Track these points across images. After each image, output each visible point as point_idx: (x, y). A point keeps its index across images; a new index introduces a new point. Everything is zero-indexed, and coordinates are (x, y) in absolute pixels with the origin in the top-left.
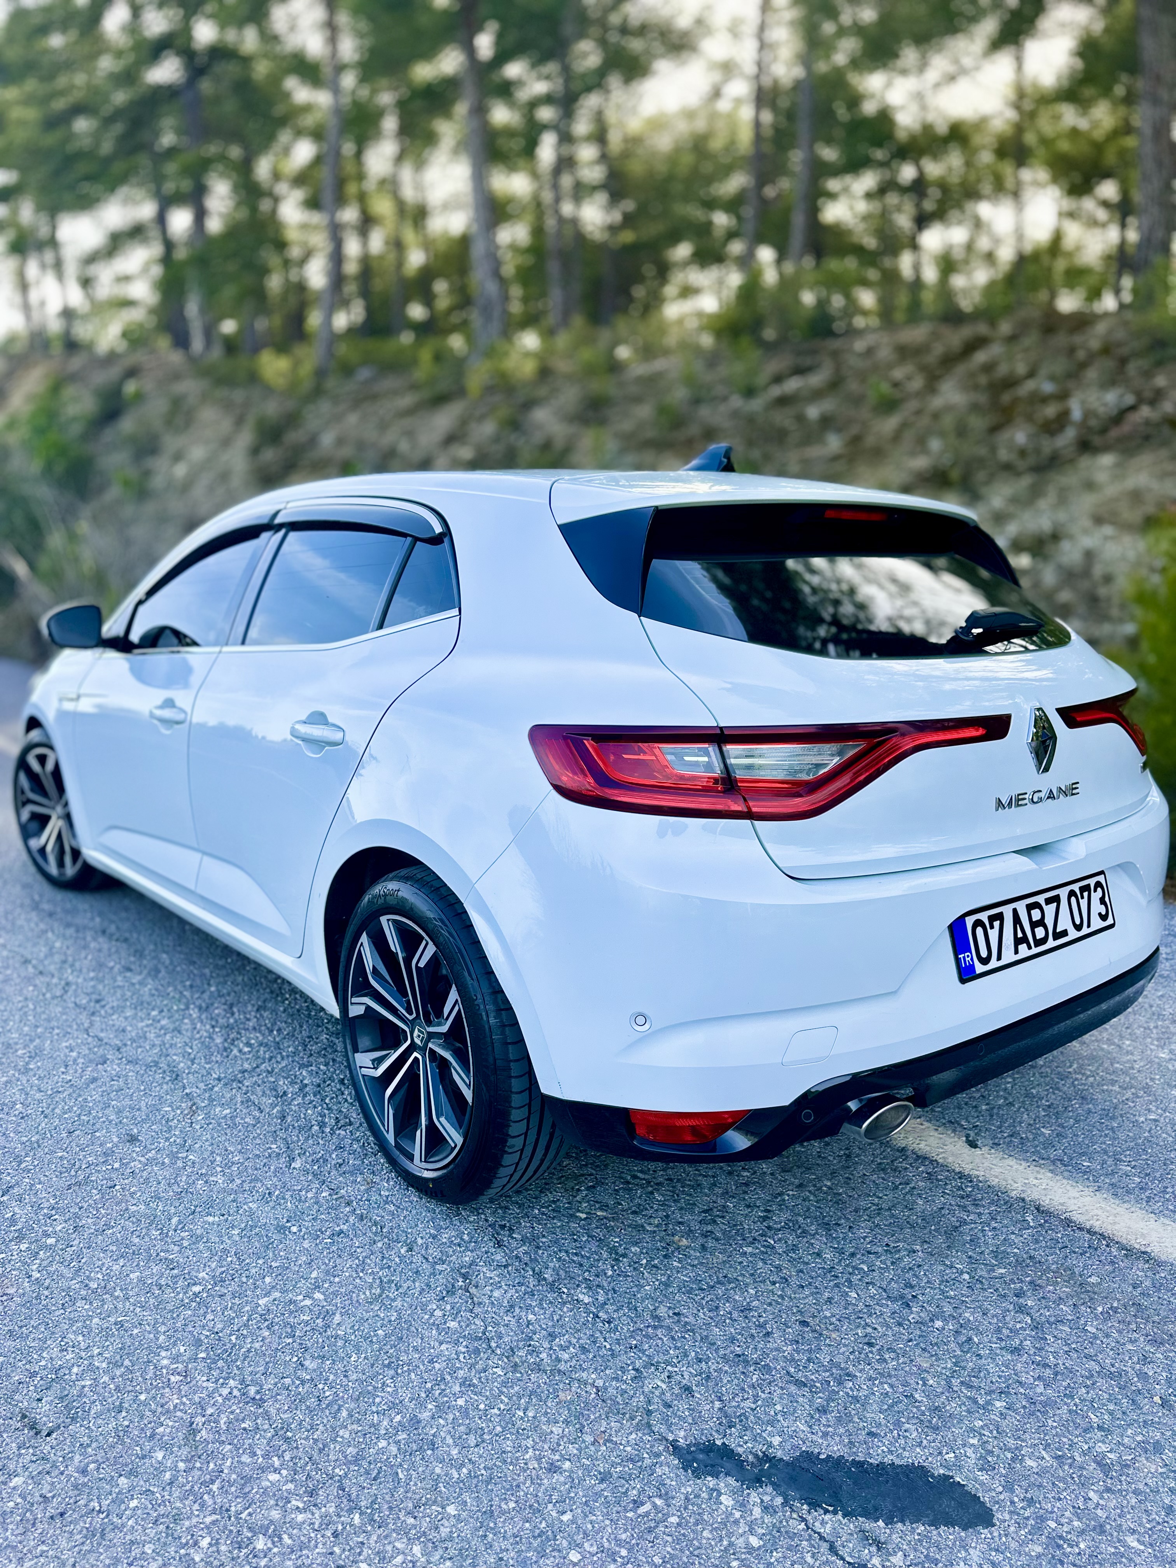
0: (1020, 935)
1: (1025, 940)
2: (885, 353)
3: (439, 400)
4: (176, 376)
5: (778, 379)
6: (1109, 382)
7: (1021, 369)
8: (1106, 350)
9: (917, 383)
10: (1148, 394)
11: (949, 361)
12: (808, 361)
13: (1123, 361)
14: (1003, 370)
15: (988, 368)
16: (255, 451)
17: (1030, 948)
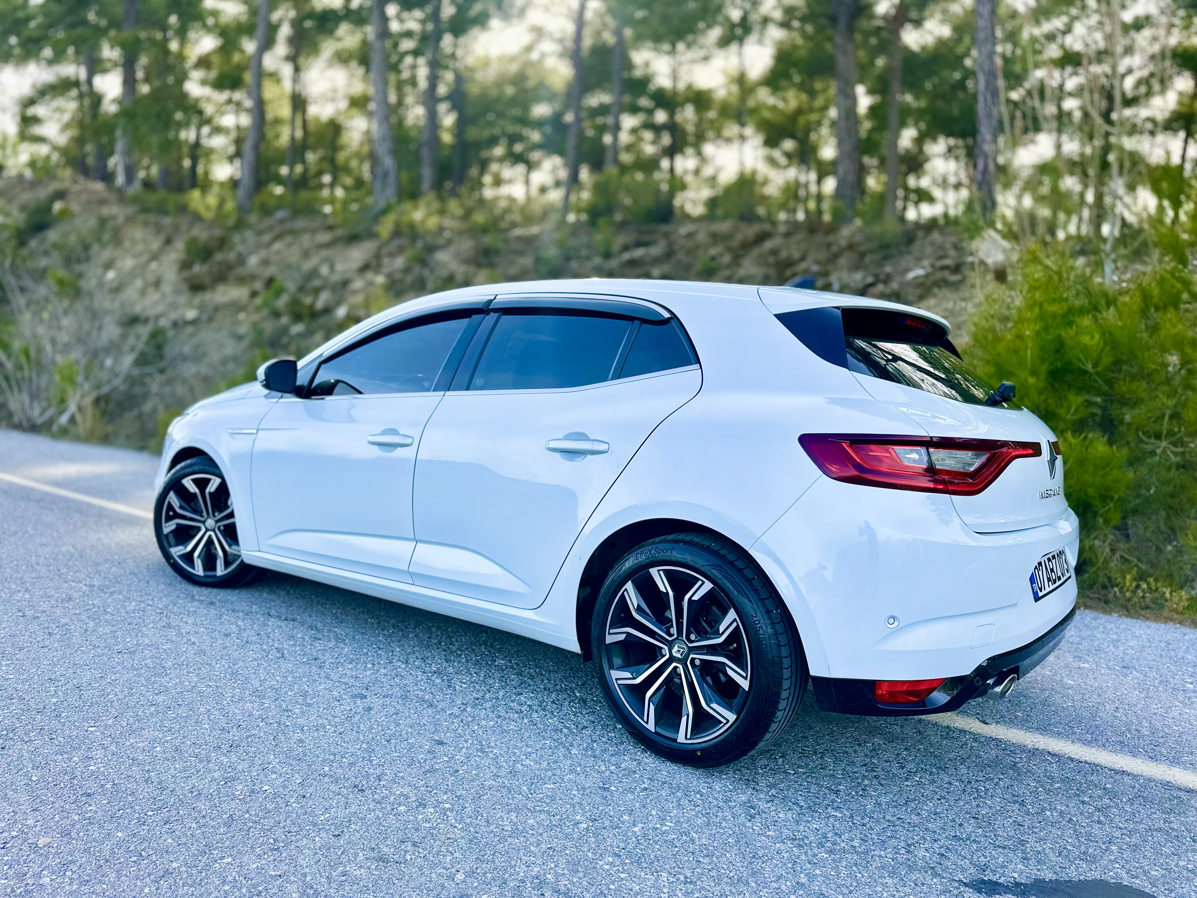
2: (702, 237)
3: (353, 239)
4: (103, 202)
5: (626, 248)
6: (856, 267)
7: (796, 255)
8: (851, 247)
9: (726, 259)
10: (882, 277)
11: (747, 246)
12: (646, 238)
13: (862, 255)
14: (783, 255)
15: (775, 252)
16: (185, 265)
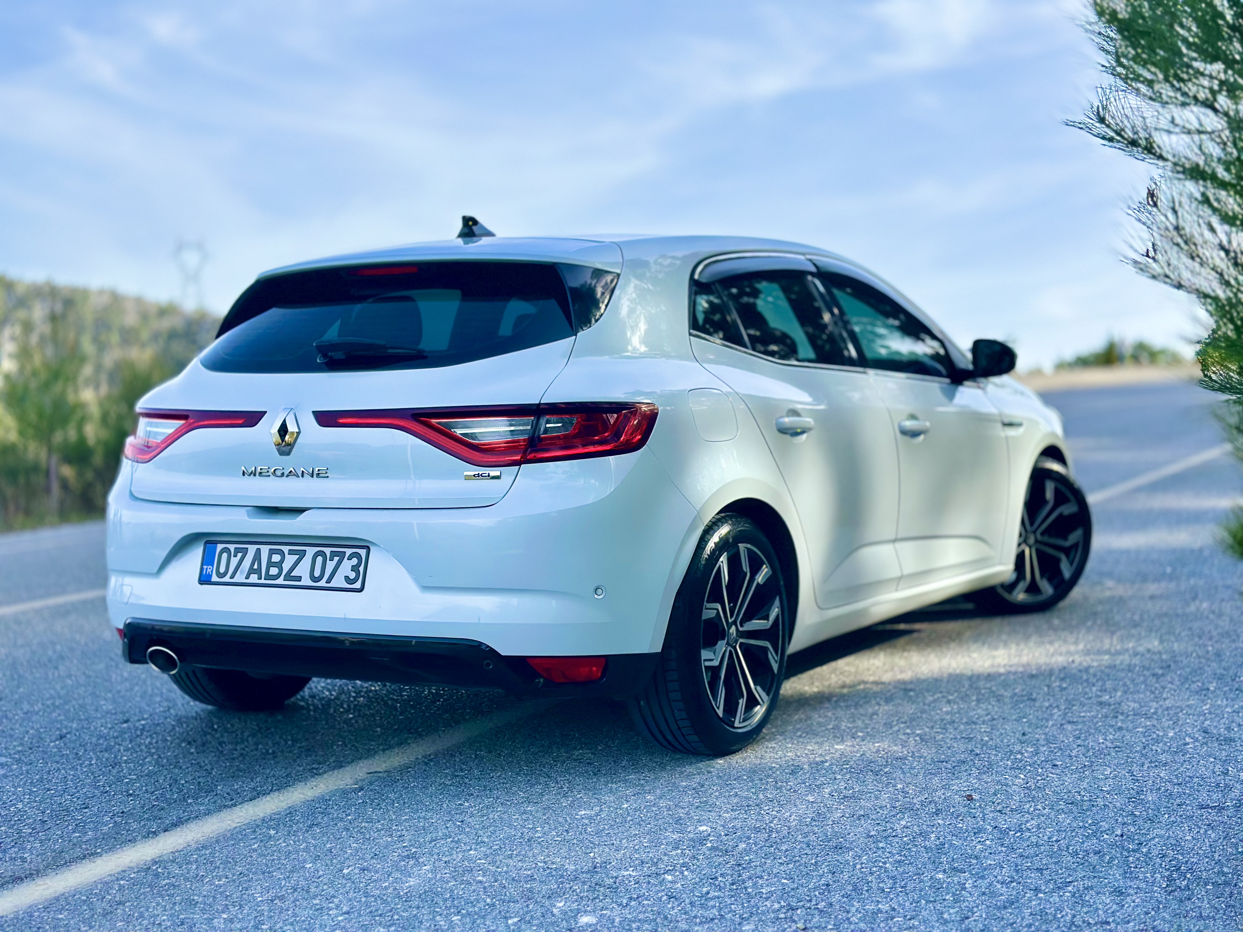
0: (256, 567)
1: (258, 572)
17: (260, 578)
